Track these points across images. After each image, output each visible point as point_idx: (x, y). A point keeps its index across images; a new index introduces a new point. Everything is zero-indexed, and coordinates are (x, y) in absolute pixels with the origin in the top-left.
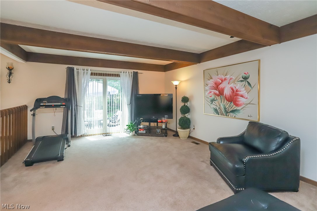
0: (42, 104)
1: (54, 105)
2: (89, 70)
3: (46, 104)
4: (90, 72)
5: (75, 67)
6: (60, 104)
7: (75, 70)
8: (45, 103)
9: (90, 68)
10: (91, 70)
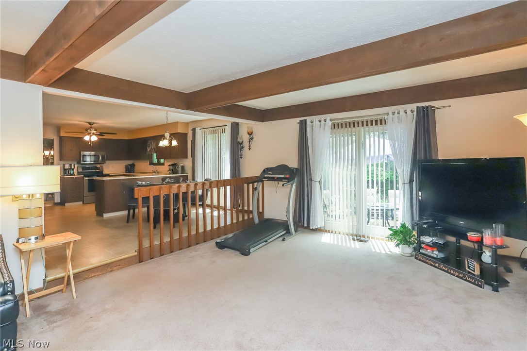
0: (266, 176)
1: (278, 178)
2: (328, 121)
3: (270, 176)
4: (329, 123)
5: (308, 119)
6: (283, 176)
7: (308, 122)
8: (270, 174)
9: (329, 117)
10: (331, 120)
